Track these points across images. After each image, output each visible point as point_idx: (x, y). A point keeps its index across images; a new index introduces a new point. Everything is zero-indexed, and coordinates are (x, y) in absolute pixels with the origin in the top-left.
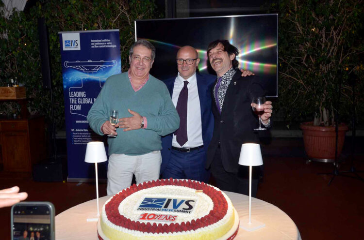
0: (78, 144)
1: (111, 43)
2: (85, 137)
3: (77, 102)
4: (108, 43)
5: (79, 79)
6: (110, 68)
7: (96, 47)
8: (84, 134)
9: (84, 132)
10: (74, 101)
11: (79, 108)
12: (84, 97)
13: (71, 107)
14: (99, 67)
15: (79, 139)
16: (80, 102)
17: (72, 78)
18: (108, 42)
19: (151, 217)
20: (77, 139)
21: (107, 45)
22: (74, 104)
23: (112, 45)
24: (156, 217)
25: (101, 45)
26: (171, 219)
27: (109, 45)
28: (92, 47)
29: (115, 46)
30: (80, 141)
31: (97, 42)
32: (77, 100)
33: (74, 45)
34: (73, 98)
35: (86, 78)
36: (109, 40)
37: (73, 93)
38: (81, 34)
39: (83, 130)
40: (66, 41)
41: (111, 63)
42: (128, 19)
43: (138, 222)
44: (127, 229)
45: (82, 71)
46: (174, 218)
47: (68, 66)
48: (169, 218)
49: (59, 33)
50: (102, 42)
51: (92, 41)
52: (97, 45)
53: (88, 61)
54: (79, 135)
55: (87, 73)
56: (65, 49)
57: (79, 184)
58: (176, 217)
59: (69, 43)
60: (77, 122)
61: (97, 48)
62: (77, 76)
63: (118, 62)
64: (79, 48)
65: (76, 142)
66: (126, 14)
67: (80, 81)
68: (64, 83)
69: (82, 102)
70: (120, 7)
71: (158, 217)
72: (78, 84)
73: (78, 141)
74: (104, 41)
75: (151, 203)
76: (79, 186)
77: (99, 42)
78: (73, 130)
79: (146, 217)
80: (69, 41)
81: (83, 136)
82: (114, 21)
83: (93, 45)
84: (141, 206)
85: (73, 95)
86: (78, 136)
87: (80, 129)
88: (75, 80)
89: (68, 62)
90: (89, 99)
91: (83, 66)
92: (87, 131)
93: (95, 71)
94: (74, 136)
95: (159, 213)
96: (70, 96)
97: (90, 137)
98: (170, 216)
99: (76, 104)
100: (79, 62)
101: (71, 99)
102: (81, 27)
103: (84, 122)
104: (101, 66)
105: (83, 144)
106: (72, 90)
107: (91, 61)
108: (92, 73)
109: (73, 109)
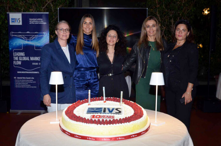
0: (19, 87)
1: (43, 21)
2: (23, 83)
3: (18, 59)
5: (20, 44)
6: (42, 37)
7: (33, 23)
8: (23, 80)
9: (23, 79)
10: (17, 58)
11: (20, 63)
12: (23, 56)
13: (14, 62)
14: (34, 36)
15: (19, 84)
16: (21, 59)
17: (15, 44)
18: (41, 20)
19: (98, 117)
20: (17, 84)
21: (40, 22)
22: (16, 61)
23: (44, 22)
24: (101, 117)
25: (36, 22)
26: (112, 117)
28: (30, 23)
29: (46, 23)
30: (20, 85)
31: (33, 20)
32: (18, 58)
33: (17, 22)
34: (16, 56)
35: (25, 43)
36: (42, 19)
37: (16, 53)
38: (23, 15)
39: (22, 78)
40: (12, 19)
41: (43, 34)
42: (52, 8)
43: (91, 120)
44: (85, 123)
46: (113, 117)
47: (13, 35)
49: (7, 13)
51: (30, 19)
52: (33, 22)
53: (27, 32)
54: (20, 81)
55: (26, 40)
56: (11, 24)
58: (114, 116)
60: (18, 72)
62: (20, 42)
63: (47, 33)
64: (21, 24)
65: (17, 86)
66: (51, 4)
67: (21, 45)
68: (10, 46)
69: (22, 59)
71: (102, 117)
72: (19, 47)
73: (18, 85)
74: (38, 19)
75: (93, 110)
76: (18, 115)
77: (35, 20)
78: (15, 78)
79: (95, 117)
80: (14, 19)
81: (22, 82)
82: (44, 8)
83: (31, 22)
84: (87, 112)
85: (16, 55)
86: (18, 82)
87: (20, 77)
88: (18, 45)
89: (13, 33)
90: (27, 57)
91: (23, 36)
92: (25, 78)
93: (31, 39)
94: (16, 82)
95: (102, 115)
96: (14, 55)
97: (27, 83)
98: (110, 116)
99: (18, 61)
100: (21, 33)
101: (14, 57)
102: (21, 10)
103: (23, 72)
104: (36, 36)
105: (22, 87)
106: (15, 51)
107: (29, 32)
108: (29, 40)
109: (15, 64)
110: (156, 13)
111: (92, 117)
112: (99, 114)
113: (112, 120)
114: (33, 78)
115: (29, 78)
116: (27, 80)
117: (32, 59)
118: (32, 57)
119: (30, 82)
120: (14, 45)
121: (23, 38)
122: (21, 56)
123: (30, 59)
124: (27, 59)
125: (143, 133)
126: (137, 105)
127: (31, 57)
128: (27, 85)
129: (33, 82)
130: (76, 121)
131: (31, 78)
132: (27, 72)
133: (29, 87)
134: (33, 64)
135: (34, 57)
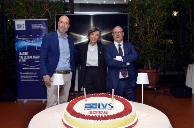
0: (24, 80)
1: (43, 26)
2: (28, 77)
3: (23, 58)
4: (41, 26)
8: (27, 75)
10: (22, 57)
11: (24, 61)
12: (27, 55)
13: (20, 60)
14: (36, 39)
15: (24, 78)
16: (25, 58)
17: (21, 45)
19: (95, 113)
20: (23, 78)
21: (40, 27)
22: (21, 59)
23: (43, 27)
24: (97, 112)
25: (37, 27)
26: (106, 113)
27: (42, 27)
28: (32, 28)
29: (45, 28)
30: (25, 79)
31: (35, 26)
32: (23, 57)
33: (22, 27)
34: (21, 56)
35: (28, 45)
36: (42, 25)
37: (21, 53)
38: (26, 21)
39: (26, 73)
40: (17, 25)
42: (49, 15)
43: (89, 116)
44: (85, 119)
45: (26, 41)
46: (107, 113)
47: (19, 38)
48: (105, 113)
49: (14, 20)
50: (38, 26)
51: (32, 25)
52: (35, 27)
53: (30, 36)
54: (25, 76)
55: (29, 42)
56: (17, 29)
57: (24, 103)
58: (108, 112)
59: (19, 26)
60: (23, 69)
61: (35, 29)
62: (24, 44)
64: (25, 29)
65: (22, 80)
66: (49, 11)
67: (25, 46)
68: (16, 47)
70: (46, 8)
71: (98, 112)
72: (24, 48)
73: (24, 79)
74: (38, 25)
76: (24, 104)
78: (21, 73)
79: (92, 113)
80: (19, 25)
81: (26, 76)
82: (43, 15)
83: (33, 27)
84: (85, 108)
85: (21, 54)
86: (24, 76)
87: (25, 72)
88: (23, 46)
89: (18, 36)
90: (30, 56)
91: (27, 38)
92: (29, 73)
93: (34, 41)
94: (21, 76)
95: (98, 110)
96: (19, 55)
97: (31, 77)
98: (104, 112)
99: (23, 59)
100: (25, 36)
101: (20, 56)
102: (25, 17)
103: (27, 68)
104: (37, 38)
105: (27, 80)
106: (21, 51)
107: (31, 36)
108: (32, 42)
109: (21, 62)
110: (135, 17)
111: (89, 113)
112: (95, 110)
113: (106, 116)
114: (36, 73)
115: (33, 73)
116: (31, 75)
117: (34, 57)
118: (35, 56)
119: (33, 76)
120: (19, 46)
121: (27, 40)
122: (25, 55)
123: (32, 57)
124: (31, 57)
125: (133, 126)
126: (126, 101)
127: (33, 56)
128: (31, 79)
129: (36, 76)
130: (77, 117)
131: (34, 73)
132: (31, 68)
133: (32, 80)
134: (36, 61)
135: (36, 56)
